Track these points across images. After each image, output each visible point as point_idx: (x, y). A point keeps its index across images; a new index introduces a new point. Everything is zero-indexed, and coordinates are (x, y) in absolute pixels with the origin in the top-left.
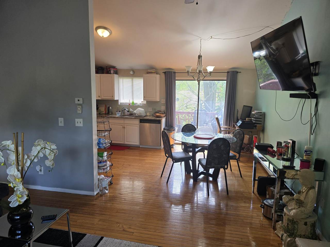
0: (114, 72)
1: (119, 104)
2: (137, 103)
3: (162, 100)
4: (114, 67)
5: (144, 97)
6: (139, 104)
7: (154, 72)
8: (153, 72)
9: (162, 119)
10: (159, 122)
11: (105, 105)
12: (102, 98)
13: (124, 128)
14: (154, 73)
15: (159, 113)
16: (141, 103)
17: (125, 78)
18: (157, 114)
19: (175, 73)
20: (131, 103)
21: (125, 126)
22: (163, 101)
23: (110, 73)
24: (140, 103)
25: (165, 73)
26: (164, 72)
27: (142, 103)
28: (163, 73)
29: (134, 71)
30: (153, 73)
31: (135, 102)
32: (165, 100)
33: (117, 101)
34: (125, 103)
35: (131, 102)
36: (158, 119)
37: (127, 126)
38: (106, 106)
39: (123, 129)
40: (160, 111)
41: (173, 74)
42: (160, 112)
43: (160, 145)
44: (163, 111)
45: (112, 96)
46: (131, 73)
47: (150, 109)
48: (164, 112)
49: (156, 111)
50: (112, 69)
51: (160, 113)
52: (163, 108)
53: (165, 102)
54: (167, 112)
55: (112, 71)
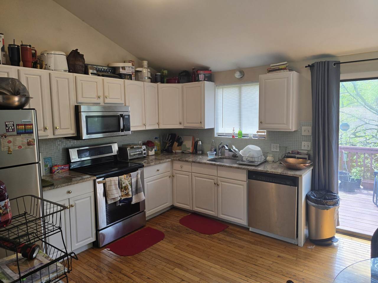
0: (205, 77)
1: (216, 135)
2: (248, 134)
3: (303, 128)
4: (206, 69)
5: (261, 123)
6: (252, 136)
7: (283, 67)
8: (281, 67)
9: (301, 176)
10: (295, 182)
11: (193, 137)
12: (184, 126)
13: (218, 185)
14: (285, 69)
15: (294, 157)
16: (256, 135)
17: (226, 86)
18: (291, 160)
19: (338, 64)
20: (236, 134)
21: (220, 183)
22: (307, 130)
23: (198, 81)
24: (254, 135)
25: (311, 67)
26: (309, 66)
27: (259, 135)
28: (306, 67)
29: (242, 72)
30: (281, 69)
31: (244, 132)
32: (310, 128)
33: (212, 130)
34: (226, 134)
35: (237, 131)
36: (291, 173)
37: (223, 183)
38: (194, 139)
39: (216, 188)
40: (298, 153)
41: (333, 67)
42: (297, 156)
43: (297, 237)
44: (306, 152)
45: (201, 123)
46: (237, 75)
47: (275, 148)
48: (307, 157)
49: (288, 152)
50: (202, 72)
51: (298, 158)
52: (306, 146)
53: (310, 134)
54: (315, 157)
55: (201, 77)
